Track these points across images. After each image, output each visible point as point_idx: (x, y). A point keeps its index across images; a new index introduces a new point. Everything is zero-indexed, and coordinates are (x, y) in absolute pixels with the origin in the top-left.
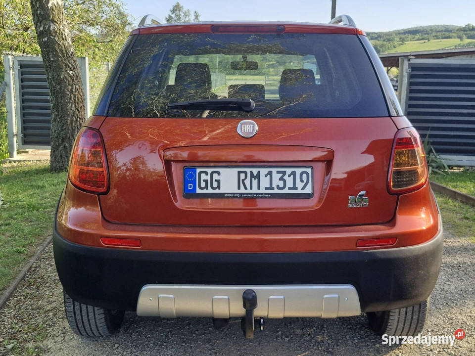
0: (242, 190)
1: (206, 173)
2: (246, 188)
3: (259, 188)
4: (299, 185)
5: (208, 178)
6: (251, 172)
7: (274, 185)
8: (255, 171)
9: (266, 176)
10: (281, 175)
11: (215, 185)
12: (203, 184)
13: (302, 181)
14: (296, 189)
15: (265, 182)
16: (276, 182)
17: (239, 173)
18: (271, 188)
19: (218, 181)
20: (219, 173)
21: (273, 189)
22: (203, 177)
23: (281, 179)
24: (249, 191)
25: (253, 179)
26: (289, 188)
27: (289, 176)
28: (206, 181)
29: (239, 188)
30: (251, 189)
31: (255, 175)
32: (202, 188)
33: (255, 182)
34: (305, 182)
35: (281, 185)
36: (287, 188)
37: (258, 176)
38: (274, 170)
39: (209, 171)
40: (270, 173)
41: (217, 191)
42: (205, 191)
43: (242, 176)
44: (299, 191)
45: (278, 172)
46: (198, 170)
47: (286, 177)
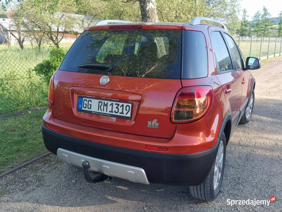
0: (100, 111)
1: (86, 100)
2: (101, 110)
3: (107, 111)
4: (125, 112)
5: (87, 103)
6: (104, 103)
7: (113, 111)
8: (106, 102)
9: (110, 105)
10: (117, 106)
11: (89, 107)
12: (85, 106)
13: (126, 110)
14: (123, 114)
15: (110, 108)
16: (115, 109)
17: (99, 102)
18: (112, 112)
19: (91, 105)
20: (91, 101)
21: (113, 112)
22: (85, 102)
23: (117, 108)
24: (102, 112)
25: (105, 106)
26: (120, 113)
27: (121, 107)
28: (86, 104)
29: (98, 110)
30: (103, 111)
31: (106, 104)
32: (84, 108)
33: (105, 108)
34: (127, 111)
35: (117, 111)
36: (119, 113)
37: (107, 105)
38: (114, 103)
39: (88, 99)
40: (112, 104)
41: (90, 110)
42: (85, 109)
43: (100, 104)
44: (124, 115)
45: (116, 104)
46: (84, 99)
47: (119, 107)
